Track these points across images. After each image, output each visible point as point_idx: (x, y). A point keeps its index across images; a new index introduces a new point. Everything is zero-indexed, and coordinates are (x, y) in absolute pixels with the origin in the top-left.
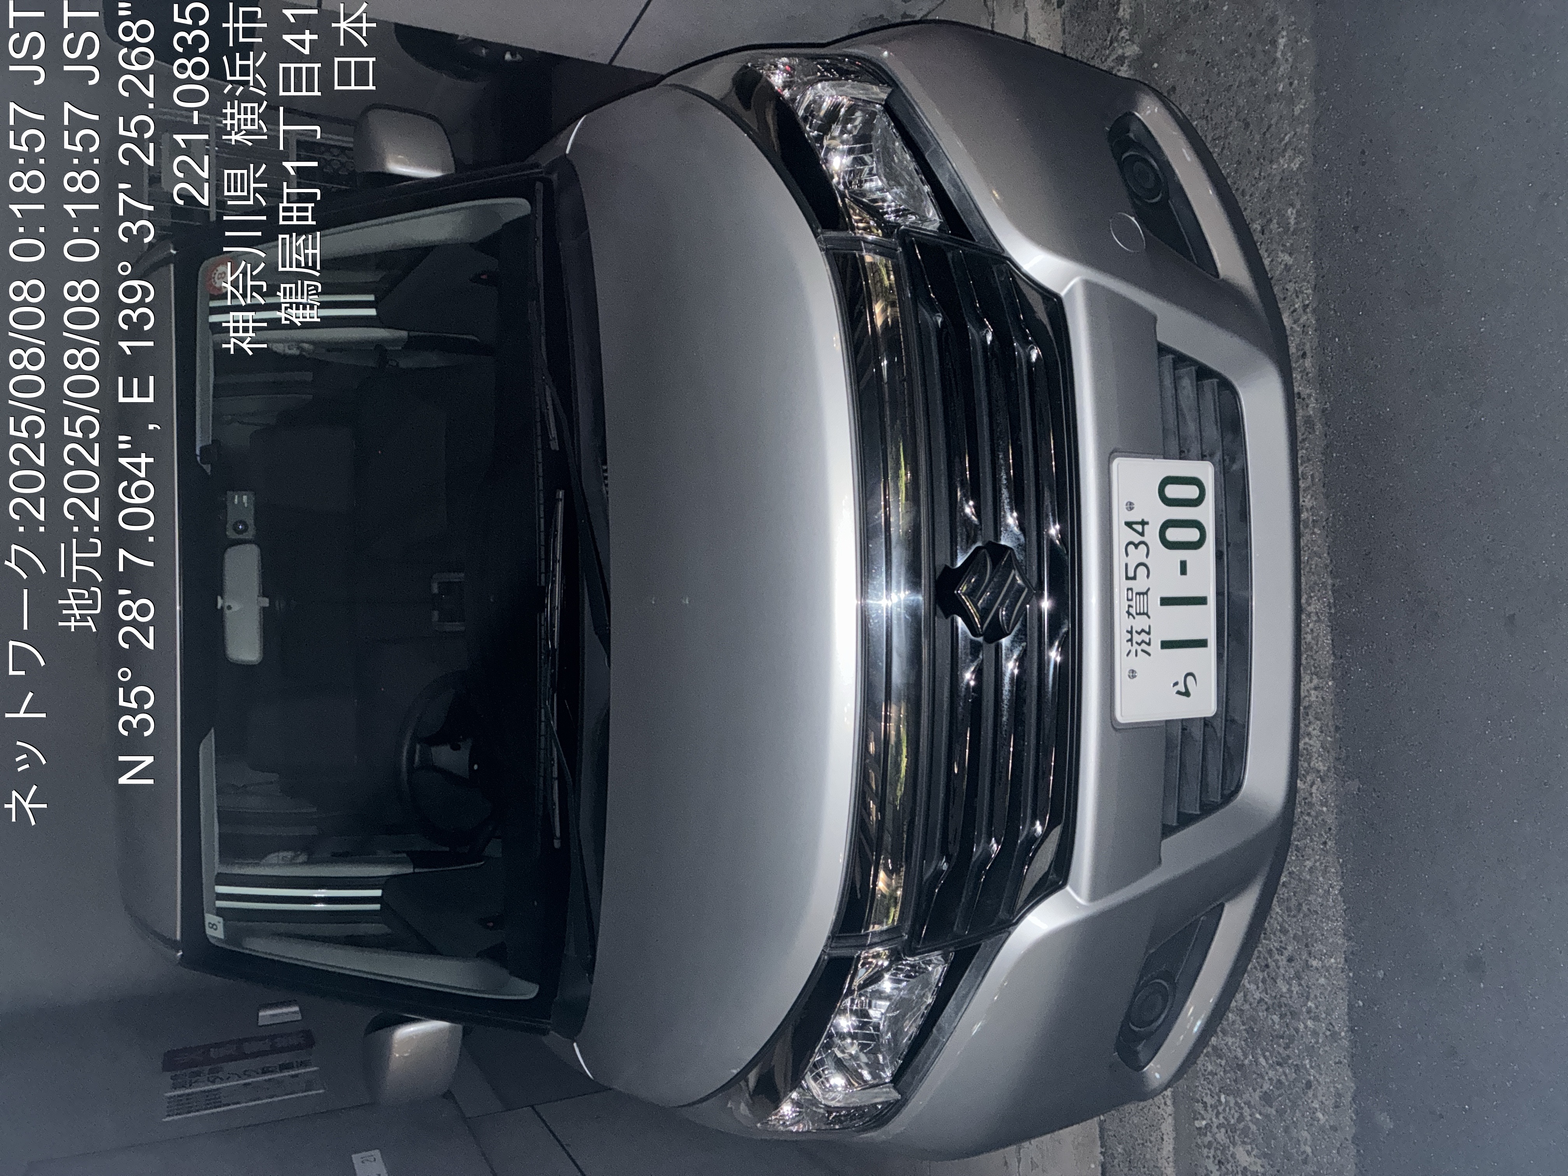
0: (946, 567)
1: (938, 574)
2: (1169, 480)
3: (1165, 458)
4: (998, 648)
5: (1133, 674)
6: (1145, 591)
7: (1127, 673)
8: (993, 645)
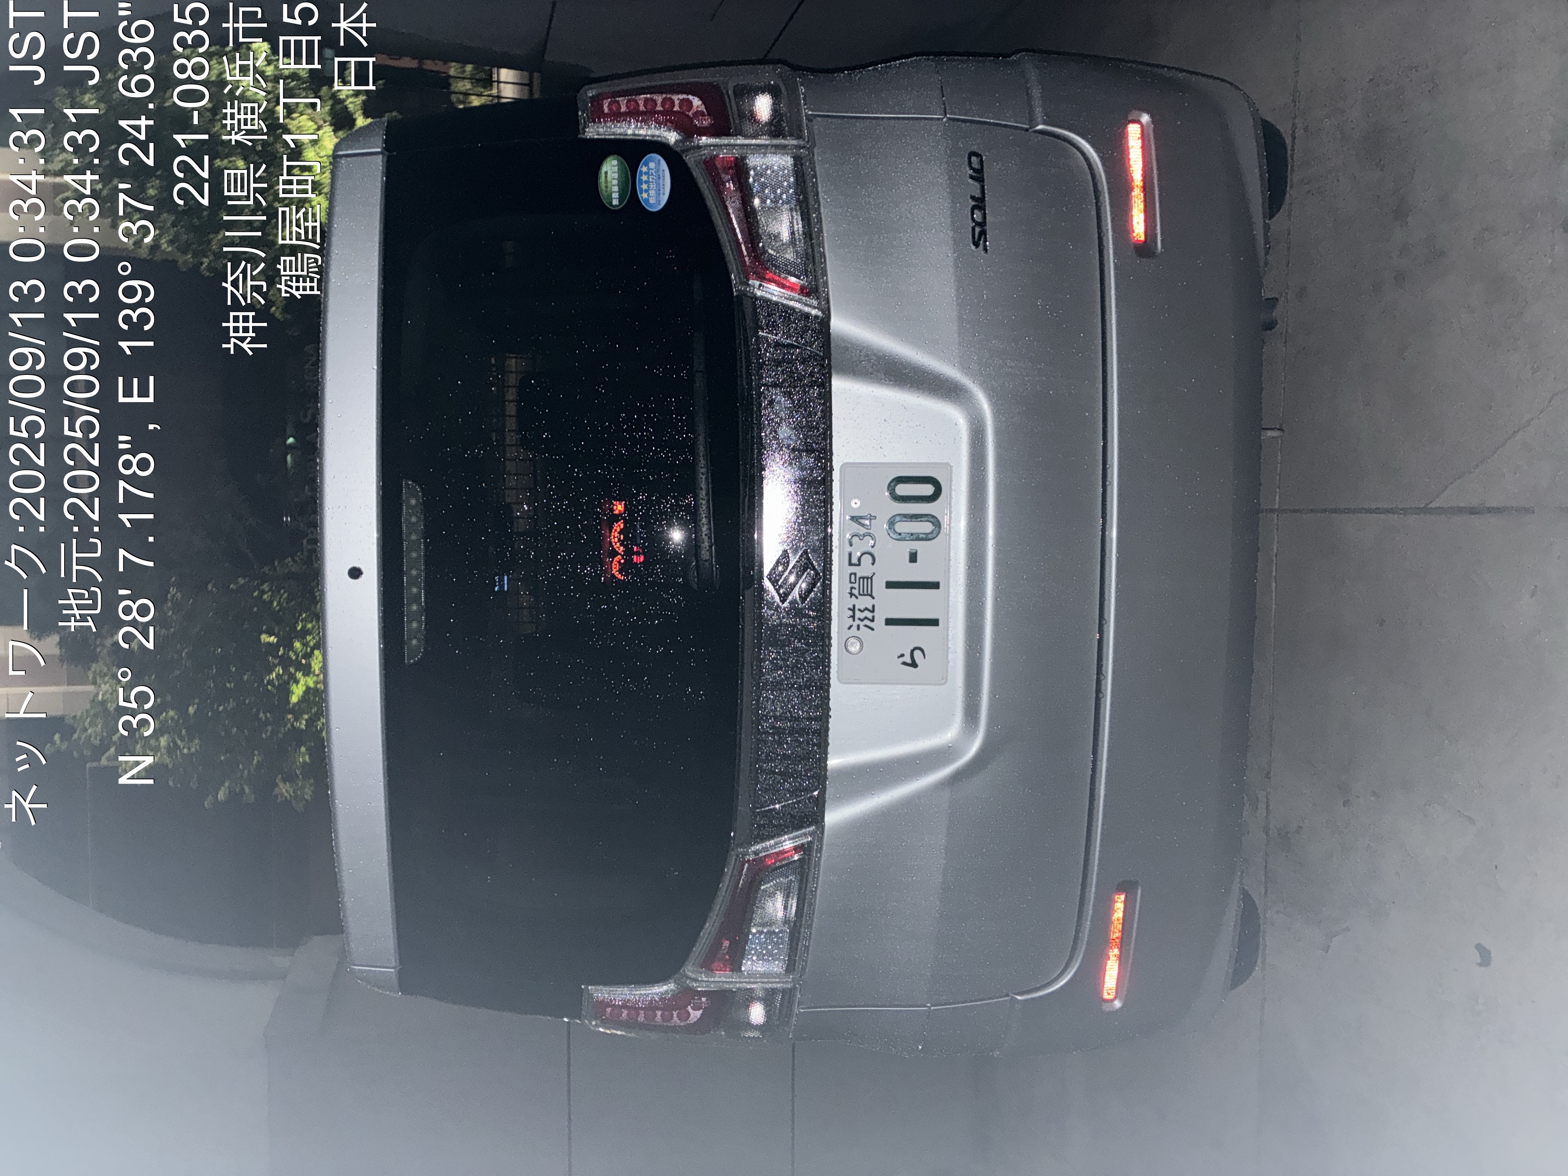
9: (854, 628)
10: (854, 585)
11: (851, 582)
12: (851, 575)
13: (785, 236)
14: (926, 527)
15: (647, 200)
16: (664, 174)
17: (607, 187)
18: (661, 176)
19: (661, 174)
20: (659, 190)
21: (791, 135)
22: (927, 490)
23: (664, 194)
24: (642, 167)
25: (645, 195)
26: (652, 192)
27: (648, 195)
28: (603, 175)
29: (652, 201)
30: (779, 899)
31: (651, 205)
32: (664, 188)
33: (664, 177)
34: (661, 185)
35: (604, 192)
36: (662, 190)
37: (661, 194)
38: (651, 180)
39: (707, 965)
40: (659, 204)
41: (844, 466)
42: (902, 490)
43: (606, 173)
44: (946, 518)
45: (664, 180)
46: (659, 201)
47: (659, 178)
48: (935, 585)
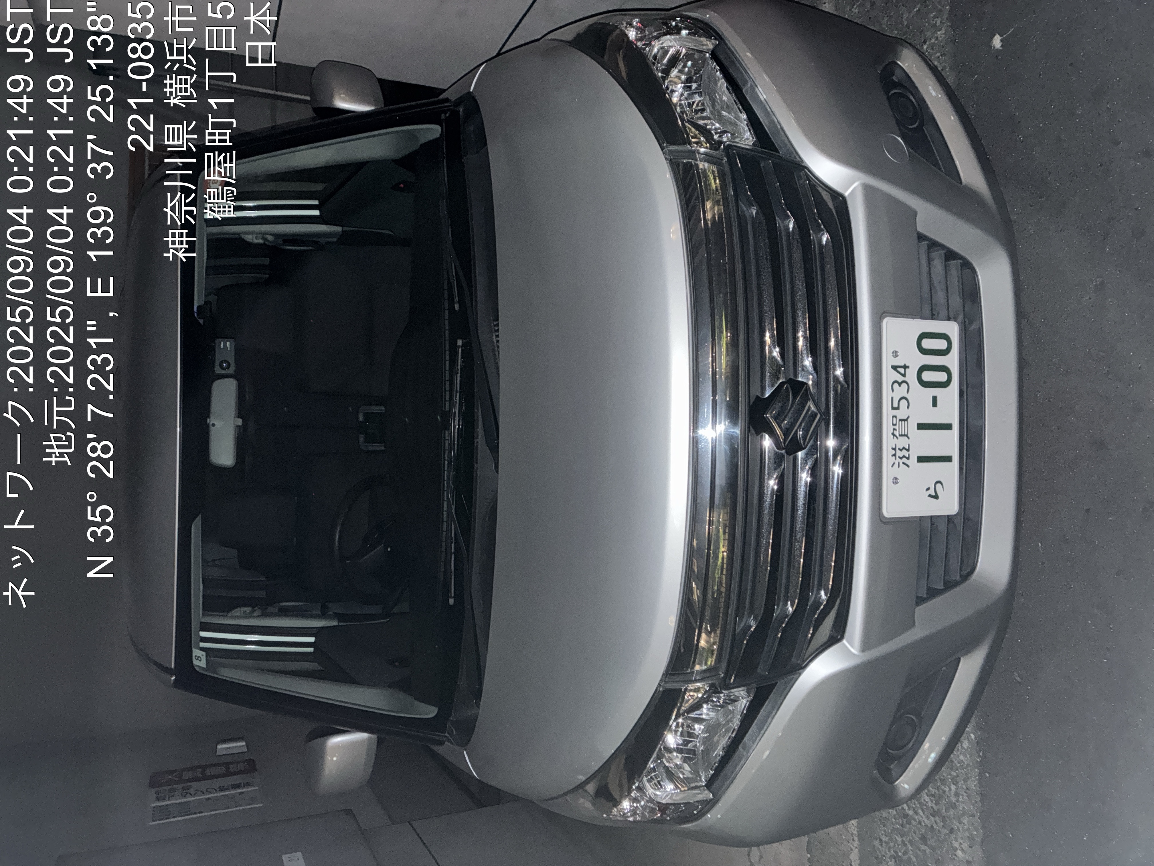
0: (757, 396)
1: (751, 402)
2: (925, 335)
3: (921, 318)
4: (795, 459)
5: (896, 481)
6: (905, 418)
7: (891, 480)
8: (791, 457)
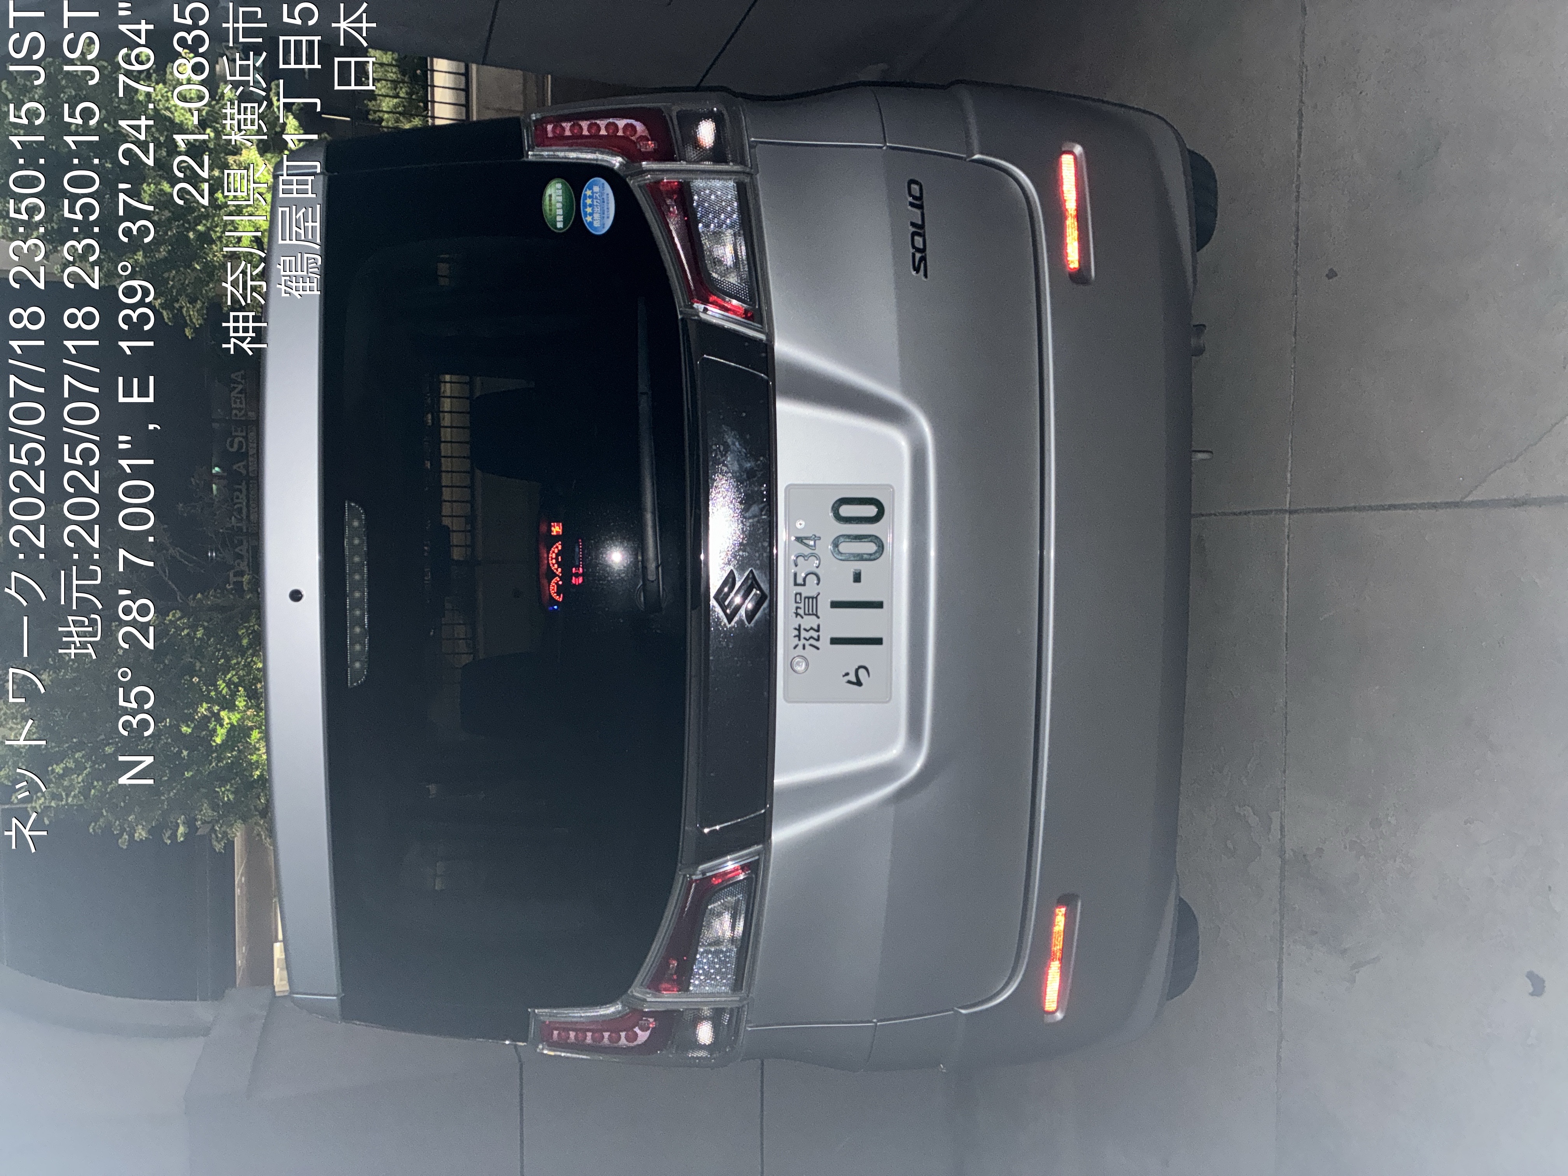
9: (800, 647)
10: (798, 605)
11: (796, 602)
12: (796, 594)
13: (729, 260)
14: (871, 548)
15: (591, 223)
16: (608, 197)
17: (551, 210)
18: (605, 201)
19: (605, 197)
20: (604, 214)
21: (735, 162)
22: (871, 511)
23: (608, 217)
24: (586, 191)
25: (589, 219)
26: (596, 216)
27: (592, 219)
28: (547, 199)
29: (596, 224)
30: (727, 917)
31: (596, 229)
32: (608, 212)
33: (608, 200)
34: (605, 208)
35: (548, 215)
36: (606, 213)
37: (605, 218)
38: (595, 203)
39: (655, 985)
40: (604, 228)
41: (788, 488)
42: (846, 511)
43: (550, 196)
44: (889, 540)
45: (608, 203)
46: (604, 224)
47: (604, 202)
48: (879, 605)
